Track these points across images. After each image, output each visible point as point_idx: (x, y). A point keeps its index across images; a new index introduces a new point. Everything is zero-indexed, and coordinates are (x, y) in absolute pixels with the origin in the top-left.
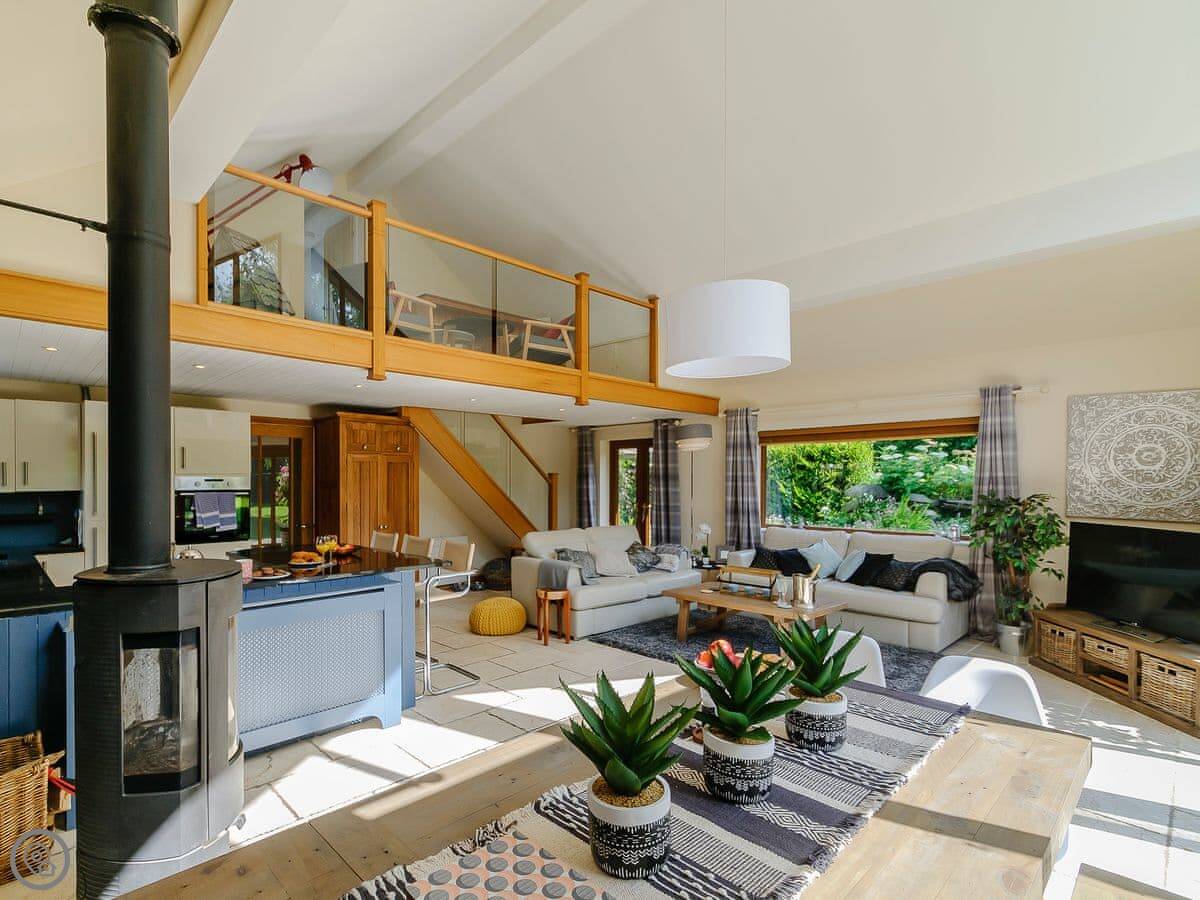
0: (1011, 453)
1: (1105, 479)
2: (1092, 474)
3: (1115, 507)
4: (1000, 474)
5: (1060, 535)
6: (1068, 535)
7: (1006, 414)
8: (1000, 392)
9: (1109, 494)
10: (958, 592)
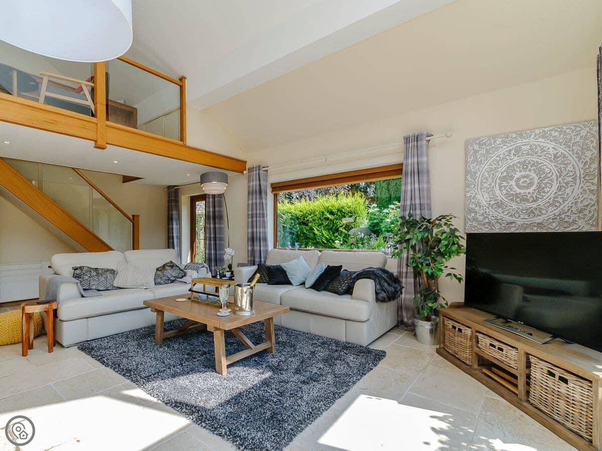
0: (425, 186)
1: (493, 202)
2: (483, 199)
3: (500, 223)
4: (418, 202)
5: (460, 246)
6: (465, 246)
7: (422, 155)
8: (417, 138)
9: (496, 214)
10: (383, 295)
